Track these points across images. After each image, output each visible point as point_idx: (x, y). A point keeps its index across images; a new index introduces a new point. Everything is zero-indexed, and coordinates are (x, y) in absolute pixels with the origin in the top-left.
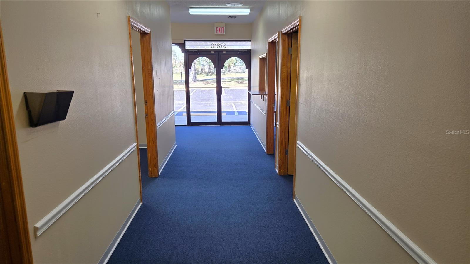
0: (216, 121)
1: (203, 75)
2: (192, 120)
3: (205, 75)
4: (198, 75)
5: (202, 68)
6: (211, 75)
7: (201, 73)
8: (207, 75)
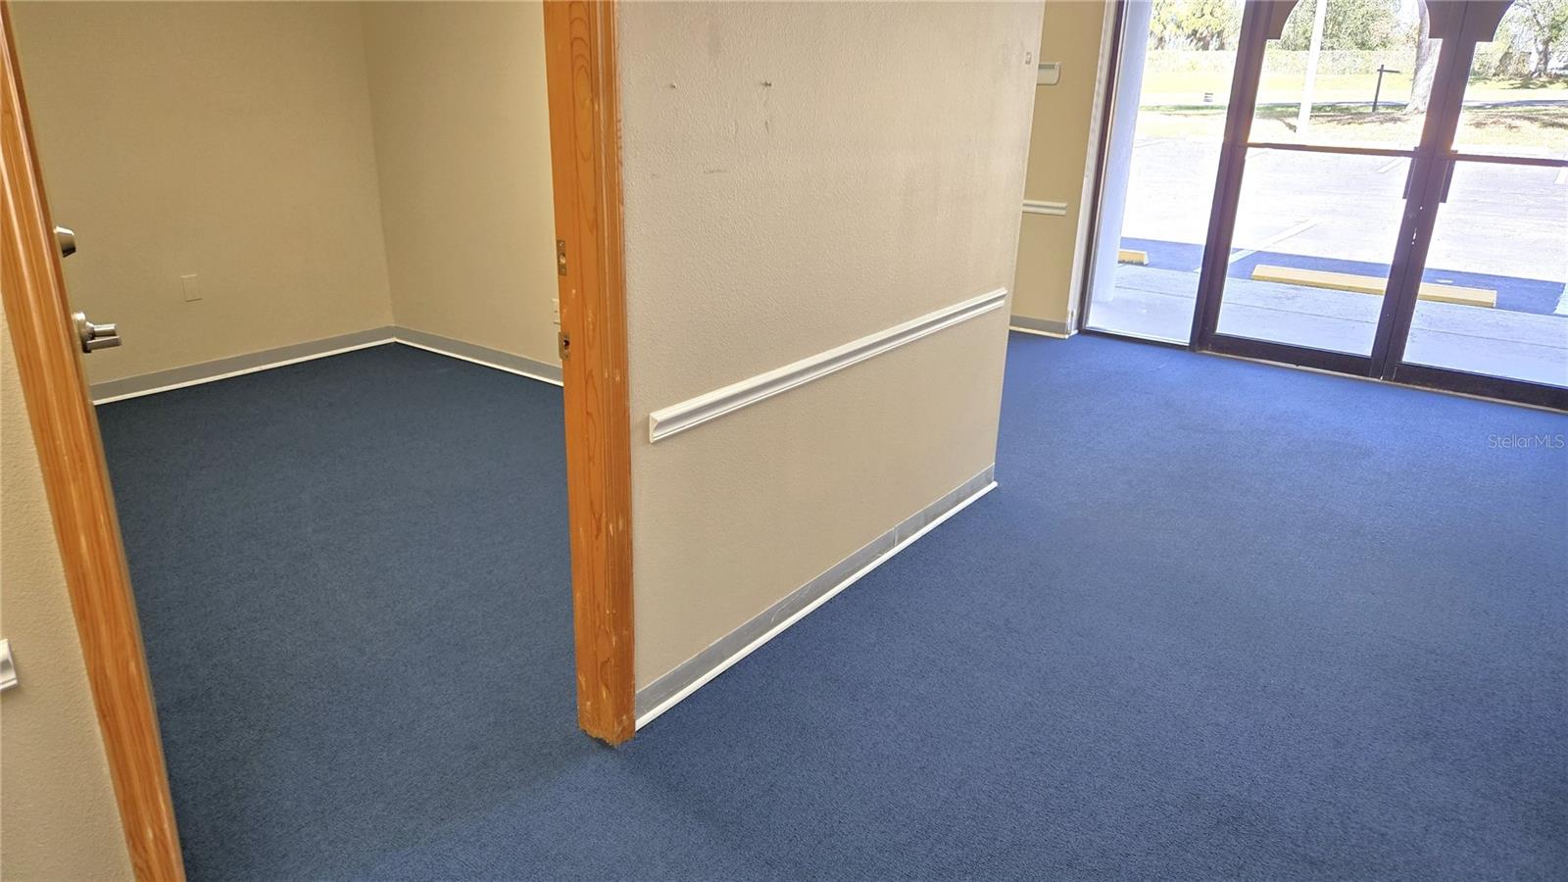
0: (1367, 351)
1: (1506, 84)
2: (1225, 326)
3: (1512, 82)
4: (1480, 84)
5: (1506, 53)
6: (1543, 86)
7: (1494, 75)
8: (1525, 86)
